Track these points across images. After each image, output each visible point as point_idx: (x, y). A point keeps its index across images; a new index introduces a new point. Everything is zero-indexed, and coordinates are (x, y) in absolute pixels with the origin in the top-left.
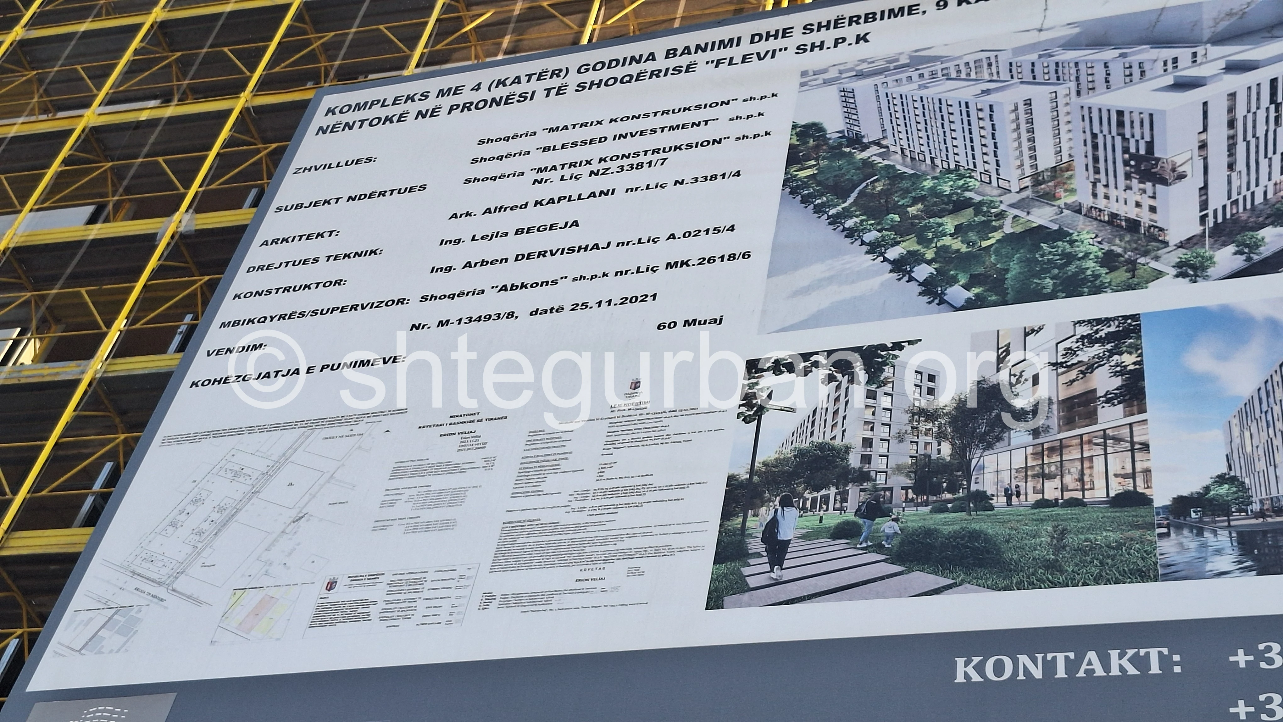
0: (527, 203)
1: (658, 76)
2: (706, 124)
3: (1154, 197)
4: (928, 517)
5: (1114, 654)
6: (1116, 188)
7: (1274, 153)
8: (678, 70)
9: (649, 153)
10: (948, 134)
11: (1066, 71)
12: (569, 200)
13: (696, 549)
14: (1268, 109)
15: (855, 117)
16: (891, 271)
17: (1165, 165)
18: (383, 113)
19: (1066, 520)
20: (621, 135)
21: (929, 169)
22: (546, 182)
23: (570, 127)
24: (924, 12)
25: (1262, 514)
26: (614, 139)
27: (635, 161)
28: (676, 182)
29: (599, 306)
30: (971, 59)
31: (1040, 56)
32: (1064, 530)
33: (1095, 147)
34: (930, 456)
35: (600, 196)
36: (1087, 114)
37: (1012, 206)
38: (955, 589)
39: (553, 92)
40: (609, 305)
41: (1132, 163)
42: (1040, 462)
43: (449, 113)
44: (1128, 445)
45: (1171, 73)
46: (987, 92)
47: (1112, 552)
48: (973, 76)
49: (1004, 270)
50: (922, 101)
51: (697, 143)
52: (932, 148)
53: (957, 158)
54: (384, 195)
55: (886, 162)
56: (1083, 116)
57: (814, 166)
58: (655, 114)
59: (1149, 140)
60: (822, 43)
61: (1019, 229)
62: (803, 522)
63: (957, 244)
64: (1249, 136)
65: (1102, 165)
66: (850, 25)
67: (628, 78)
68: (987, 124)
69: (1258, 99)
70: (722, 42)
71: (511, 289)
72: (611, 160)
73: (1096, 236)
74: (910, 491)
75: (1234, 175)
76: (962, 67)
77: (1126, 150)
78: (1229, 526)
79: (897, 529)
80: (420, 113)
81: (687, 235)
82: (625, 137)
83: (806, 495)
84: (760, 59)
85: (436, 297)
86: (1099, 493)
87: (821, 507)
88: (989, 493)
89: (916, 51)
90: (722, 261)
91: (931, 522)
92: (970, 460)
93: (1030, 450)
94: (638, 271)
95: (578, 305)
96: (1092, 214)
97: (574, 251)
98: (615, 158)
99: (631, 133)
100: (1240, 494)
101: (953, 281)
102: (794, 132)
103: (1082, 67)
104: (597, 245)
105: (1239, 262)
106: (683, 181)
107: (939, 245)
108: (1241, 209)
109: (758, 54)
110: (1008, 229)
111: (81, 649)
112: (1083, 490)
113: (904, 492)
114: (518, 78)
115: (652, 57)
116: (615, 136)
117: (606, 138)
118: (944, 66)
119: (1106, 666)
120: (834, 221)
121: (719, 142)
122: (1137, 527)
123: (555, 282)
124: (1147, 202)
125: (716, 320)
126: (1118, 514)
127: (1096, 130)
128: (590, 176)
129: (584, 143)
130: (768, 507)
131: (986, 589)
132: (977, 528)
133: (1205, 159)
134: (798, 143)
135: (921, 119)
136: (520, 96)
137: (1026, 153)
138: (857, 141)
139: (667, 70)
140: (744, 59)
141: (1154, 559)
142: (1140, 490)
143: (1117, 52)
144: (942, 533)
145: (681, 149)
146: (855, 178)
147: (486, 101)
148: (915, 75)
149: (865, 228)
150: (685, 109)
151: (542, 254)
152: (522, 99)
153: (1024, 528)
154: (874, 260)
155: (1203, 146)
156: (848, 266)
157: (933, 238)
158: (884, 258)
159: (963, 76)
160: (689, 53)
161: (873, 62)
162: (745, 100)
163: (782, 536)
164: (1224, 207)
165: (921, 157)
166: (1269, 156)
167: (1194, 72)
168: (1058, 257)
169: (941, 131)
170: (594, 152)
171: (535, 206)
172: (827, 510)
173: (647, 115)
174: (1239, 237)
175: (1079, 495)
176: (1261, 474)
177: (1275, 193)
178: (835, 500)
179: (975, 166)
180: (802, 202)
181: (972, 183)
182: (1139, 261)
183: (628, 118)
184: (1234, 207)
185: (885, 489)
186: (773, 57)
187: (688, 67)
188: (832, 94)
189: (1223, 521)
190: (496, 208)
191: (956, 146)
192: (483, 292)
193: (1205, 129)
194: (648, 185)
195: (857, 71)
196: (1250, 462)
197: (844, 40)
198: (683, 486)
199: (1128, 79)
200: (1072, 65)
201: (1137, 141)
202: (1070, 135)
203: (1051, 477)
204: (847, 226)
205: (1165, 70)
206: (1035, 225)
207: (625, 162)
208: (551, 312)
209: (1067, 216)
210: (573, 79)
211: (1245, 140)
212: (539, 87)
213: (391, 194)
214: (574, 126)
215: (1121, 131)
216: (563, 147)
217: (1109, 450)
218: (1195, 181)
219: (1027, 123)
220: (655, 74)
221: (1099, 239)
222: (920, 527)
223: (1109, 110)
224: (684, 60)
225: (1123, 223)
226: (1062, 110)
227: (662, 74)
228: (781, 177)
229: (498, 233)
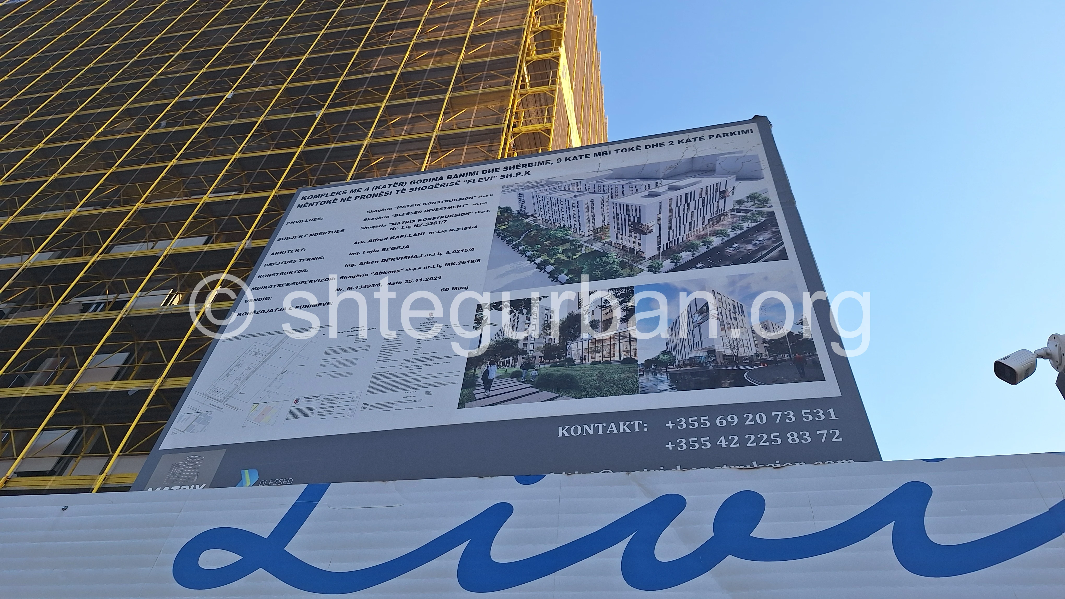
0: (387, 238)
1: (444, 186)
2: (463, 206)
3: (640, 240)
4: (550, 369)
5: (621, 424)
6: (626, 236)
7: (687, 223)
8: (452, 184)
9: (439, 218)
10: (561, 213)
11: (607, 189)
12: (405, 237)
13: (454, 383)
14: (684, 205)
15: (524, 205)
16: (537, 268)
17: (645, 227)
18: (327, 199)
19: (603, 370)
20: (428, 210)
21: (553, 226)
22: (395, 229)
23: (406, 207)
24: (552, 163)
25: (679, 366)
26: (425, 212)
27: (433, 221)
28: (450, 230)
29: (417, 281)
30: (570, 182)
31: (597, 182)
32: (603, 373)
33: (618, 219)
34: (551, 344)
35: (418, 235)
36: (615, 206)
37: (585, 242)
38: (559, 398)
39: (400, 192)
40: (421, 281)
41: (632, 226)
42: (594, 346)
43: (355, 199)
44: (628, 339)
45: (647, 190)
46: (576, 196)
47: (621, 382)
48: (571, 189)
49: (581, 268)
50: (550, 199)
51: (459, 214)
52: (554, 218)
53: (564, 222)
54: (326, 234)
55: (536, 224)
56: (613, 207)
57: (507, 224)
58: (442, 202)
59: (638, 216)
60: (511, 174)
61: (588, 252)
62: (499, 371)
63: (563, 257)
64: (677, 216)
65: (620, 226)
66: (522, 167)
67: (431, 187)
68: (576, 209)
69: (681, 201)
70: (470, 173)
71: (379, 274)
72: (423, 220)
73: (618, 255)
74: (542, 358)
75: (671, 231)
76: (567, 186)
77: (630, 221)
78: (667, 371)
79: (537, 373)
80: (342, 199)
81: (454, 252)
82: (429, 211)
83: (501, 360)
84: (486, 180)
85: (347, 277)
86: (617, 358)
87: (506, 365)
88: (574, 359)
89: (549, 179)
90: (469, 263)
91: (550, 371)
92: (567, 345)
93: (590, 341)
94: (433, 267)
95: (408, 281)
96: (616, 246)
97: (407, 258)
98: (425, 220)
99: (432, 210)
100: (671, 358)
101: (562, 272)
102: (499, 210)
103: (613, 187)
104: (416, 256)
105: (672, 266)
106: (453, 229)
107: (556, 257)
108: (673, 245)
109: (485, 178)
110: (583, 252)
111: (184, 431)
112: (611, 357)
113: (540, 358)
114: (385, 185)
115: (441, 178)
116: (425, 211)
117: (421, 211)
118: (559, 185)
119: (618, 429)
120: (515, 247)
121: (469, 214)
122: (631, 372)
123: (398, 271)
124: (637, 241)
125: (465, 287)
126: (624, 367)
127: (618, 212)
128: (414, 227)
129: (412, 213)
130: (485, 365)
131: (571, 398)
132: (569, 373)
133: (660, 225)
134: (500, 215)
135: (550, 206)
136: (386, 193)
137: (591, 221)
138: (524, 214)
139: (448, 184)
140: (480, 180)
141: (637, 385)
142: (632, 357)
143: (627, 182)
144: (554, 375)
145: (452, 217)
146: (523, 229)
147: (371, 195)
148: (548, 189)
149: (527, 250)
150: (455, 200)
151: (393, 259)
152: (386, 194)
153: (587, 373)
154: (530, 263)
155: (659, 219)
156: (520, 266)
157: (554, 255)
158: (534, 262)
159: (567, 189)
160: (457, 177)
161: (531, 183)
162: (479, 197)
163: (490, 377)
164: (667, 244)
165: (550, 222)
166: (685, 224)
167: (656, 190)
168: (603, 263)
169: (558, 211)
170: (416, 217)
171: (391, 239)
172: (509, 366)
173: (439, 202)
174: (672, 256)
175: (609, 359)
176: (679, 350)
177: (686, 239)
178: (512, 362)
179: (571, 226)
180: (502, 239)
181: (570, 232)
182: (634, 265)
183: (431, 203)
184: (671, 244)
185: (532, 357)
186: (491, 180)
187: (456, 183)
188: (515, 195)
189: (665, 369)
190: (374, 240)
191: (564, 218)
192: (367, 275)
193: (660, 213)
194: (439, 231)
195: (525, 186)
196: (675, 346)
197: (520, 173)
198: (449, 357)
199: (631, 192)
200: (610, 186)
201: (634, 217)
202: (608, 214)
203: (598, 352)
204: (520, 249)
205: (645, 189)
206: (594, 250)
207: (429, 221)
208: (396, 284)
209: (606, 246)
210: (408, 187)
211: (675, 217)
212: (394, 189)
213: (329, 233)
214: (408, 206)
215: (628, 213)
216: (403, 215)
217: (621, 341)
218: (656, 233)
219: (592, 209)
220: (443, 185)
221: (619, 256)
222: (546, 373)
223: (623, 205)
224: (455, 180)
225: (628, 250)
226: (605, 204)
227: (445, 185)
228: (494, 229)
229: (374, 250)
